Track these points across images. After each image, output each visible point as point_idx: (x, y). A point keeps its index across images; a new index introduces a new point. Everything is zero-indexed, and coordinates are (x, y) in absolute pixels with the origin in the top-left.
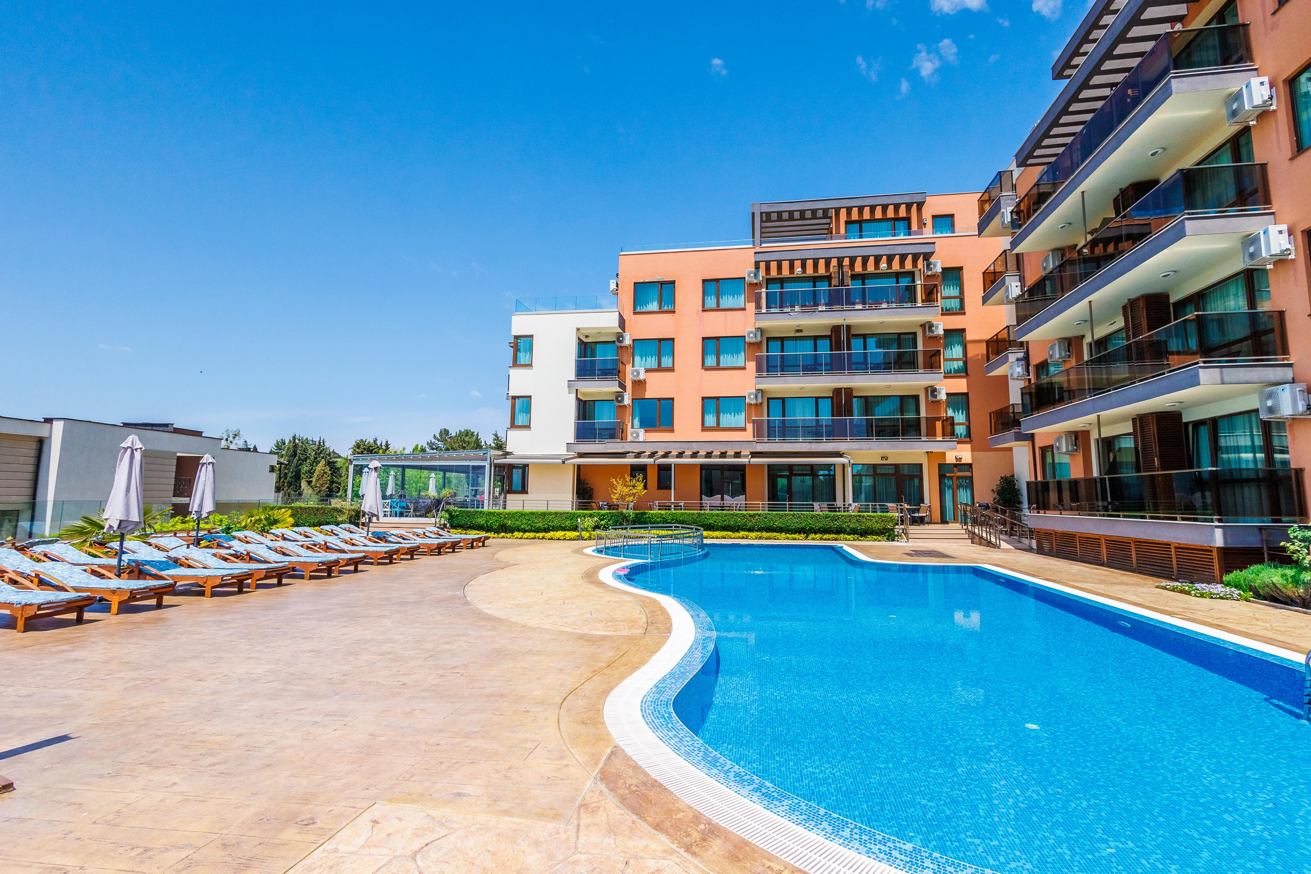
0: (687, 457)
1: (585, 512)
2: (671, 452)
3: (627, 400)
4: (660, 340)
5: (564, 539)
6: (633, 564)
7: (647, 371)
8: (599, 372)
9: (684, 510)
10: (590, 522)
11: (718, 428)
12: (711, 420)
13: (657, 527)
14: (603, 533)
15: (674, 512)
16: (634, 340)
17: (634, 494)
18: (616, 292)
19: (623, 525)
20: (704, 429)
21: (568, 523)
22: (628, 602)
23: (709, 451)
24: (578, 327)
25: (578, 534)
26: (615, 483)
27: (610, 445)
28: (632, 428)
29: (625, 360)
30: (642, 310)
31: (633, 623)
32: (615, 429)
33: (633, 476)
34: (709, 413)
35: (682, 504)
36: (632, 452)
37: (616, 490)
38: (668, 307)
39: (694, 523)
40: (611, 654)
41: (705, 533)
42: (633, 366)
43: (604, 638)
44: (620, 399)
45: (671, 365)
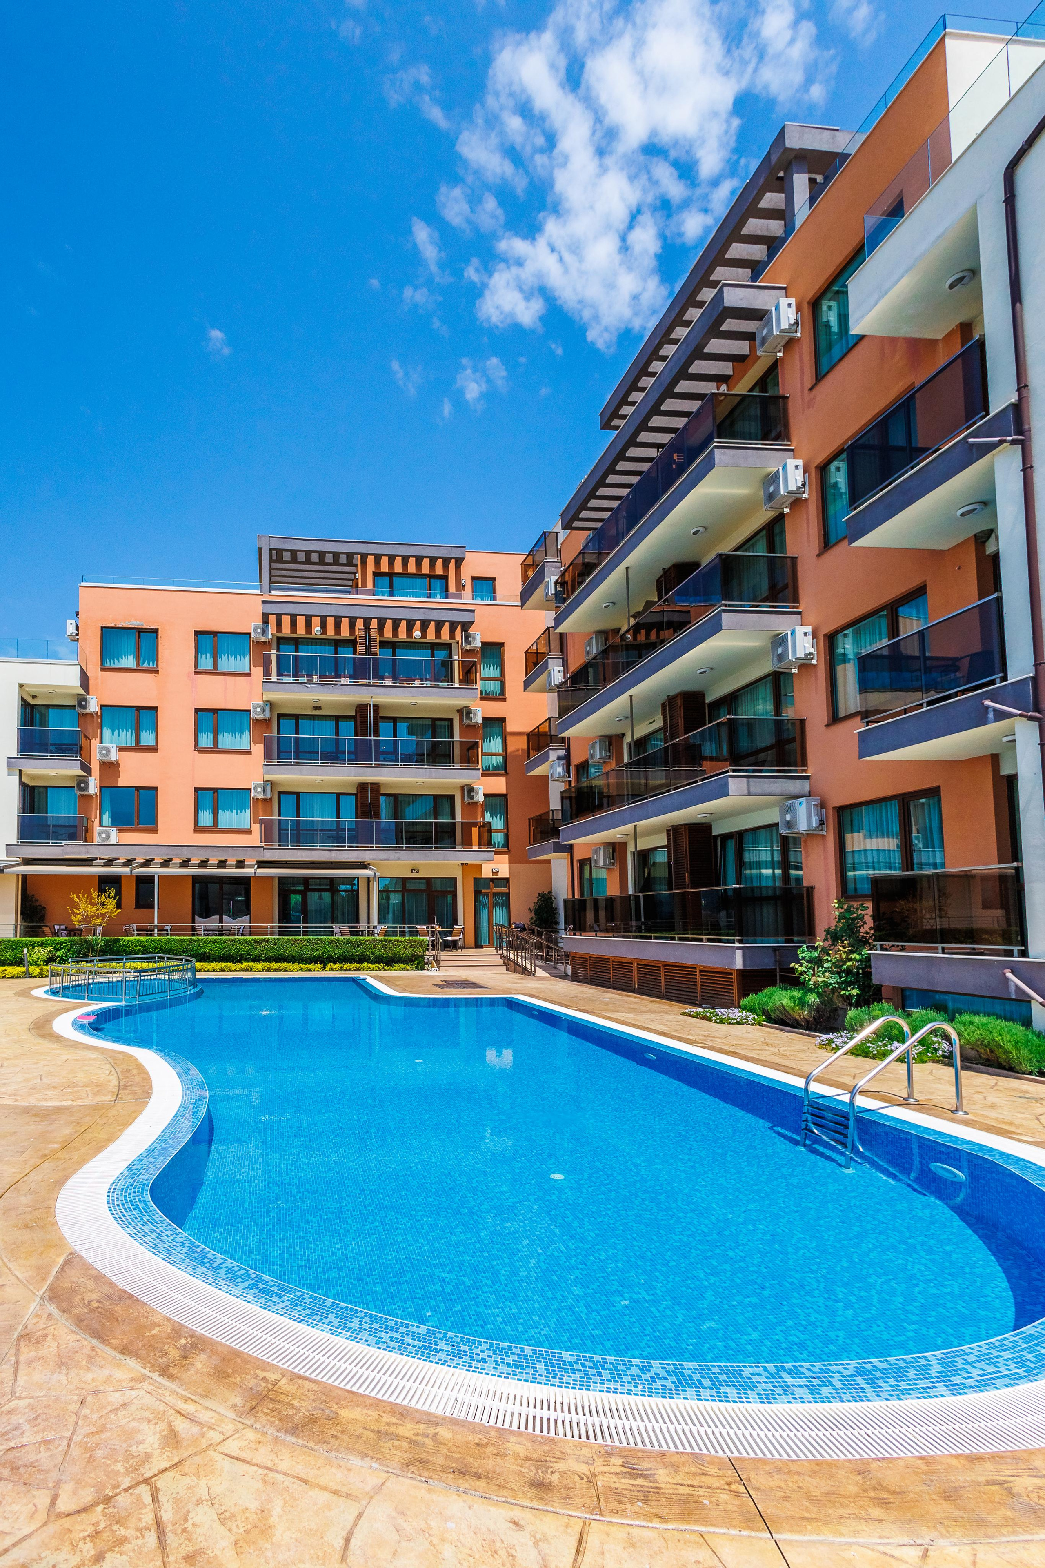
0: (175, 866)
1: (34, 939)
2: (153, 859)
3: (93, 788)
4: (138, 708)
5: (4, 977)
6: (101, 1009)
7: (121, 749)
8: (53, 748)
9: (171, 935)
10: (40, 953)
11: (215, 829)
12: (206, 818)
13: (134, 959)
14: (59, 968)
15: (158, 938)
16: (101, 706)
17: (103, 916)
18: (75, 638)
19: (88, 956)
20: (198, 829)
21: (9, 954)
22: (94, 1059)
23: (204, 859)
24: (22, 682)
25: (23, 969)
26: (76, 900)
27: (69, 849)
28: (101, 825)
29: (90, 733)
30: (112, 666)
31: (99, 1087)
32: (76, 826)
33: (102, 890)
34: (204, 809)
35: (168, 928)
36: (101, 859)
37: (78, 909)
38: (149, 664)
39: (184, 952)
40: (67, 1131)
41: (198, 965)
42: (101, 742)
43: (59, 1110)
44: (82, 785)
45: (153, 743)
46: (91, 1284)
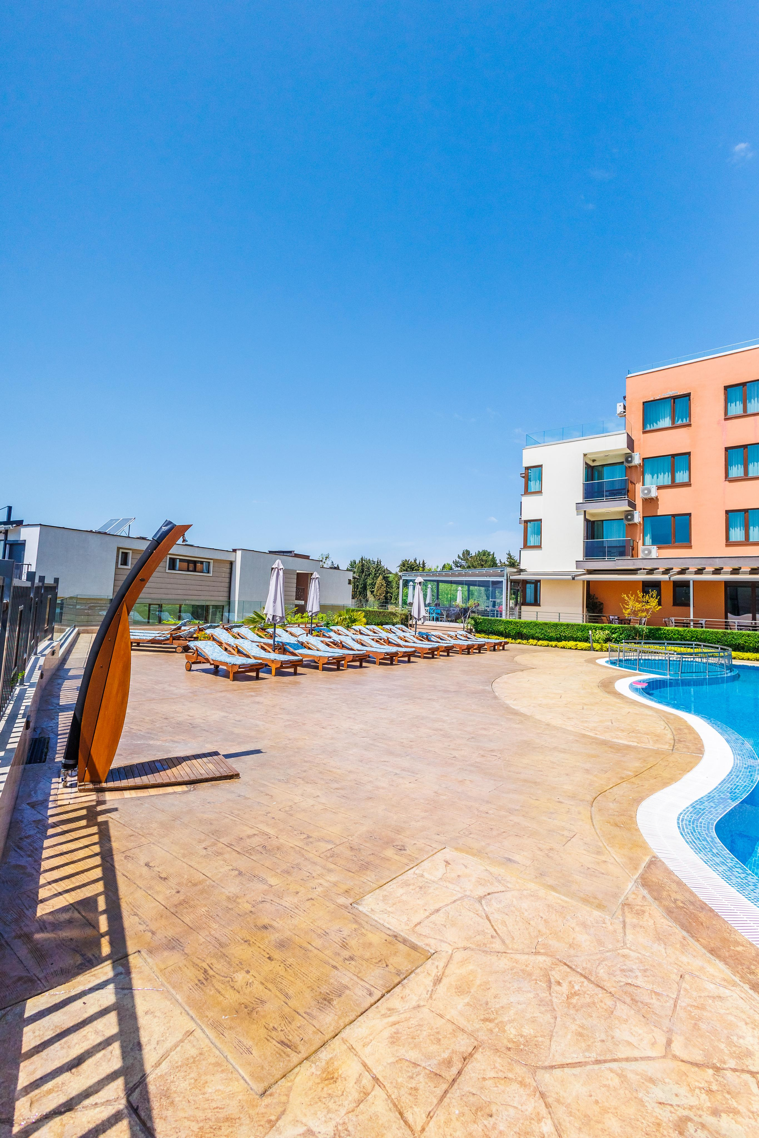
0: (708, 573)
1: (596, 625)
2: (688, 569)
3: (637, 518)
4: (673, 456)
5: (576, 649)
6: (650, 679)
7: (659, 488)
8: (608, 493)
9: (706, 627)
10: (601, 635)
11: (747, 542)
12: (737, 534)
13: (674, 644)
14: (615, 646)
15: (694, 629)
16: (643, 459)
17: (647, 610)
18: (623, 415)
19: (636, 639)
20: (729, 543)
21: (579, 634)
22: (650, 716)
23: (736, 567)
24: (585, 452)
25: (589, 645)
26: (626, 598)
27: (620, 562)
28: (644, 544)
29: (634, 479)
30: (652, 428)
31: (658, 738)
32: (624, 547)
33: (645, 592)
34: (735, 526)
35: (703, 622)
36: (644, 569)
37: (628, 605)
38: (682, 421)
39: (718, 642)
40: (637, 764)
41: (734, 654)
42: (643, 485)
43: (628, 747)
44: (629, 517)
45: (687, 480)
46: (674, 886)
